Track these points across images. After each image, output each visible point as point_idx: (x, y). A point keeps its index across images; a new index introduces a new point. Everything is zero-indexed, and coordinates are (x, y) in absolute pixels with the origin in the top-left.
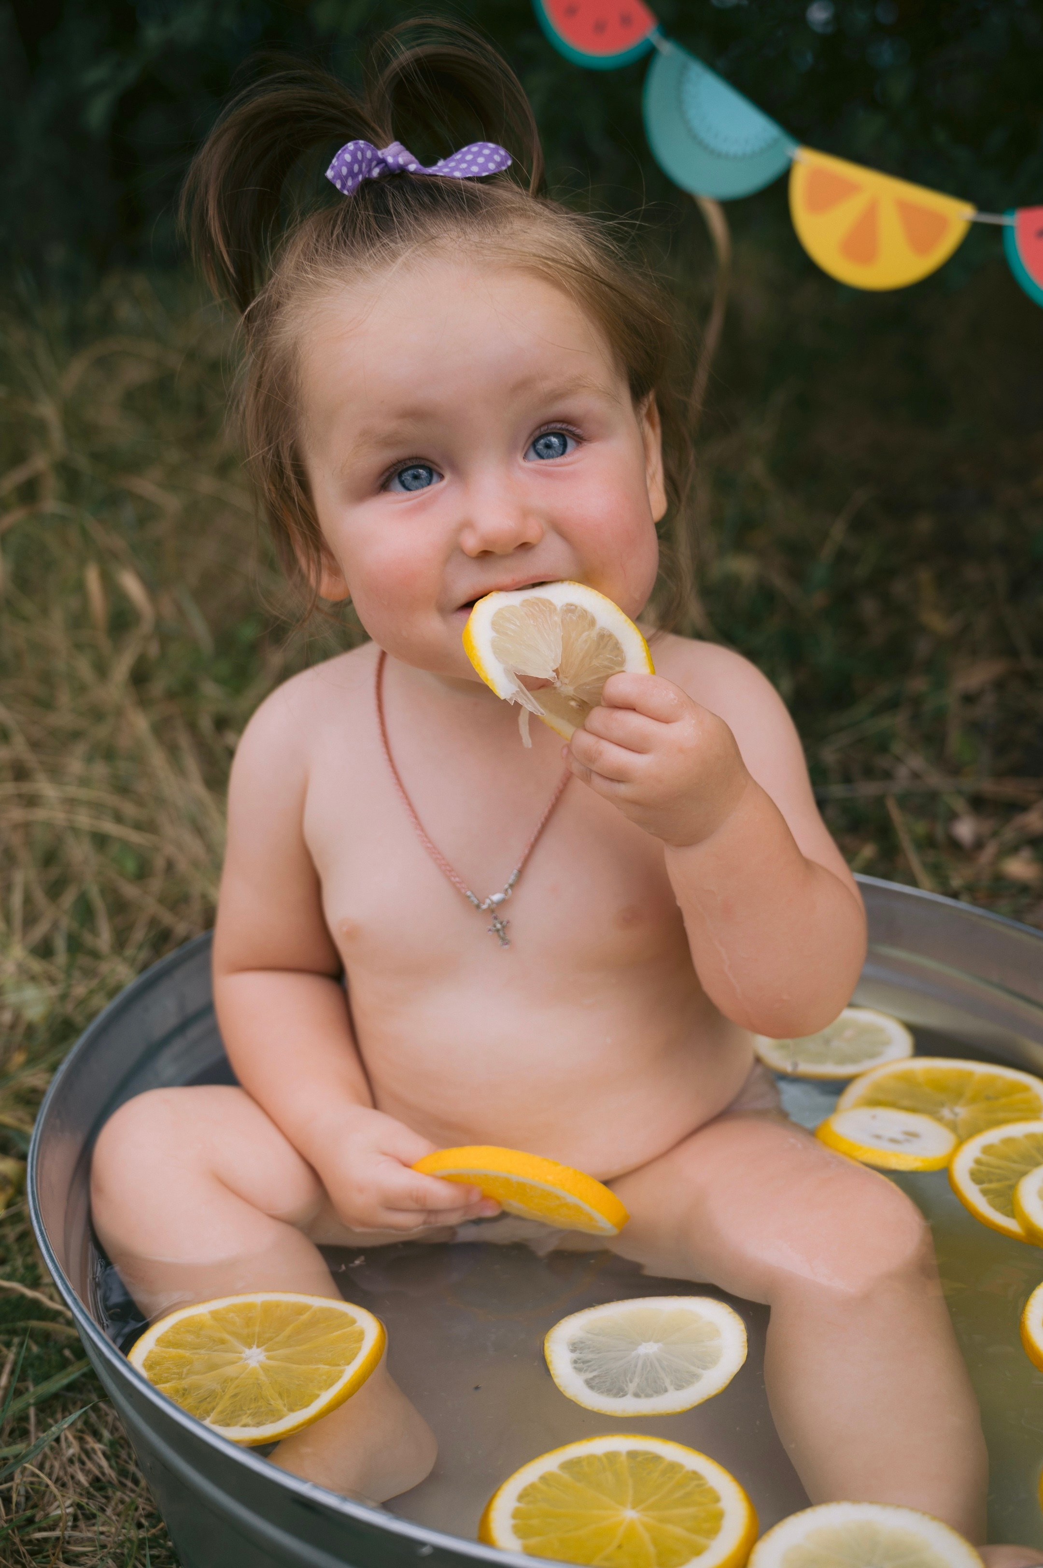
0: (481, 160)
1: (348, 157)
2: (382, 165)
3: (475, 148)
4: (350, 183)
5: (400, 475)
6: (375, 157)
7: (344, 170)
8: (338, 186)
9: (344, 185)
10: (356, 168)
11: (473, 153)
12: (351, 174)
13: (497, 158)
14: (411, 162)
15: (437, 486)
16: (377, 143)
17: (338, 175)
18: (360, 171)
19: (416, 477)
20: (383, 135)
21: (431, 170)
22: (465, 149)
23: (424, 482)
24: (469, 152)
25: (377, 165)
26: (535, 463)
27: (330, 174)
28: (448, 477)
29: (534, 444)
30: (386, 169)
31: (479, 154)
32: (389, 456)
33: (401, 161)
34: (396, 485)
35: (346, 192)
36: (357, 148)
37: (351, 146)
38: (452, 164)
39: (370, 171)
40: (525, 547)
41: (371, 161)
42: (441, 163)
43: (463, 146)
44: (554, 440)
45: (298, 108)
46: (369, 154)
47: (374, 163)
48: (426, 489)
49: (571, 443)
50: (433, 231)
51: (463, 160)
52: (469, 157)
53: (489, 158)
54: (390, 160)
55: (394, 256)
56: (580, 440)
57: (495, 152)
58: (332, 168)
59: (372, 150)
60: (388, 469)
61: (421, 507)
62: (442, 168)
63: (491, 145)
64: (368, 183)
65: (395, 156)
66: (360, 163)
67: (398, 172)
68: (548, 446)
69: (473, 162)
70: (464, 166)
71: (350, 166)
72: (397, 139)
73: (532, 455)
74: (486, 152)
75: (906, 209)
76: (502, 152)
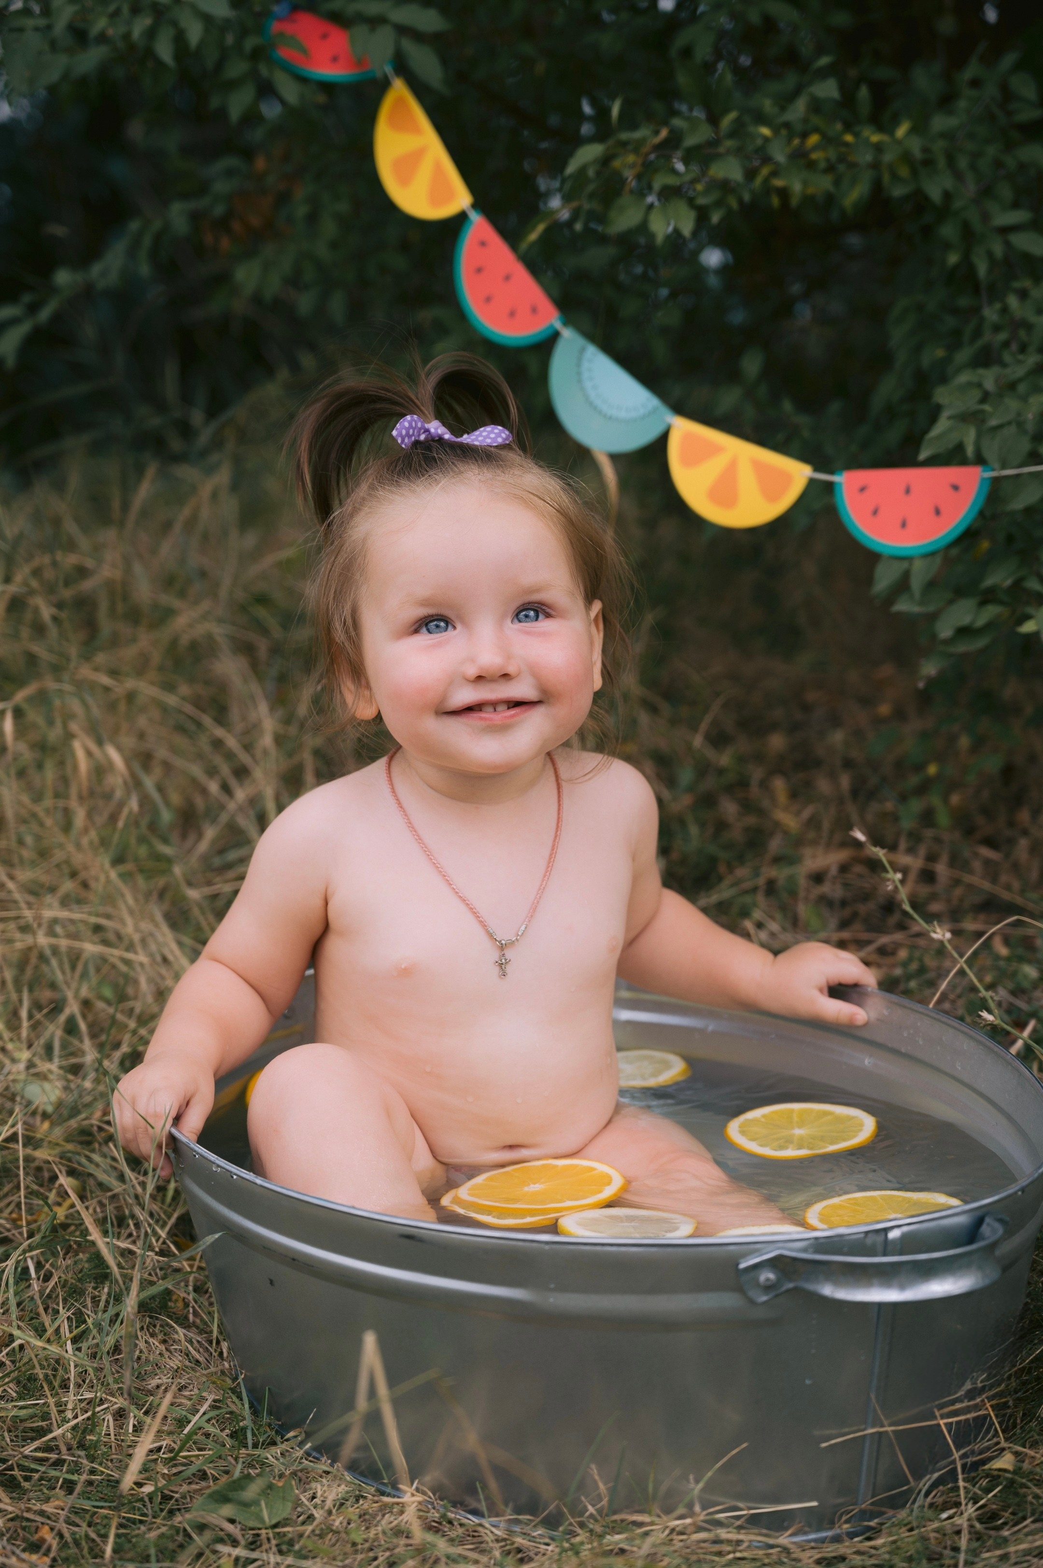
0: (493, 436)
1: (406, 424)
2: (427, 433)
3: (489, 429)
4: (406, 440)
5: (427, 625)
6: (423, 427)
7: (404, 432)
8: (399, 441)
9: (403, 441)
10: (411, 432)
11: (488, 431)
12: (408, 435)
13: (504, 435)
14: (446, 433)
15: (450, 632)
16: (426, 419)
17: (400, 434)
18: (413, 435)
19: (437, 626)
20: (429, 415)
21: (459, 440)
22: (482, 429)
23: (442, 630)
24: (484, 431)
25: (424, 432)
26: (518, 626)
27: (394, 433)
28: (459, 626)
29: (517, 615)
30: (429, 436)
31: (492, 432)
32: (423, 612)
33: (440, 431)
34: (424, 630)
35: (403, 446)
36: (413, 420)
37: (408, 418)
38: (473, 437)
39: (419, 435)
40: (506, 676)
41: (420, 429)
42: (465, 436)
43: (481, 427)
44: (532, 613)
45: (373, 393)
46: (419, 425)
47: (422, 431)
48: (444, 634)
49: (541, 616)
50: (462, 469)
51: (480, 435)
52: (484, 434)
53: (498, 435)
54: (432, 430)
55: (437, 482)
56: (548, 616)
57: (501, 432)
58: (397, 429)
59: (422, 423)
60: (421, 619)
61: (438, 645)
62: (466, 439)
63: (500, 428)
64: (417, 443)
65: (436, 429)
66: (414, 429)
67: (437, 438)
68: (527, 616)
69: (488, 437)
70: (480, 438)
71: (407, 430)
72: (436, 419)
73: (516, 620)
74: (496, 431)
75: (758, 466)
76: (507, 432)
